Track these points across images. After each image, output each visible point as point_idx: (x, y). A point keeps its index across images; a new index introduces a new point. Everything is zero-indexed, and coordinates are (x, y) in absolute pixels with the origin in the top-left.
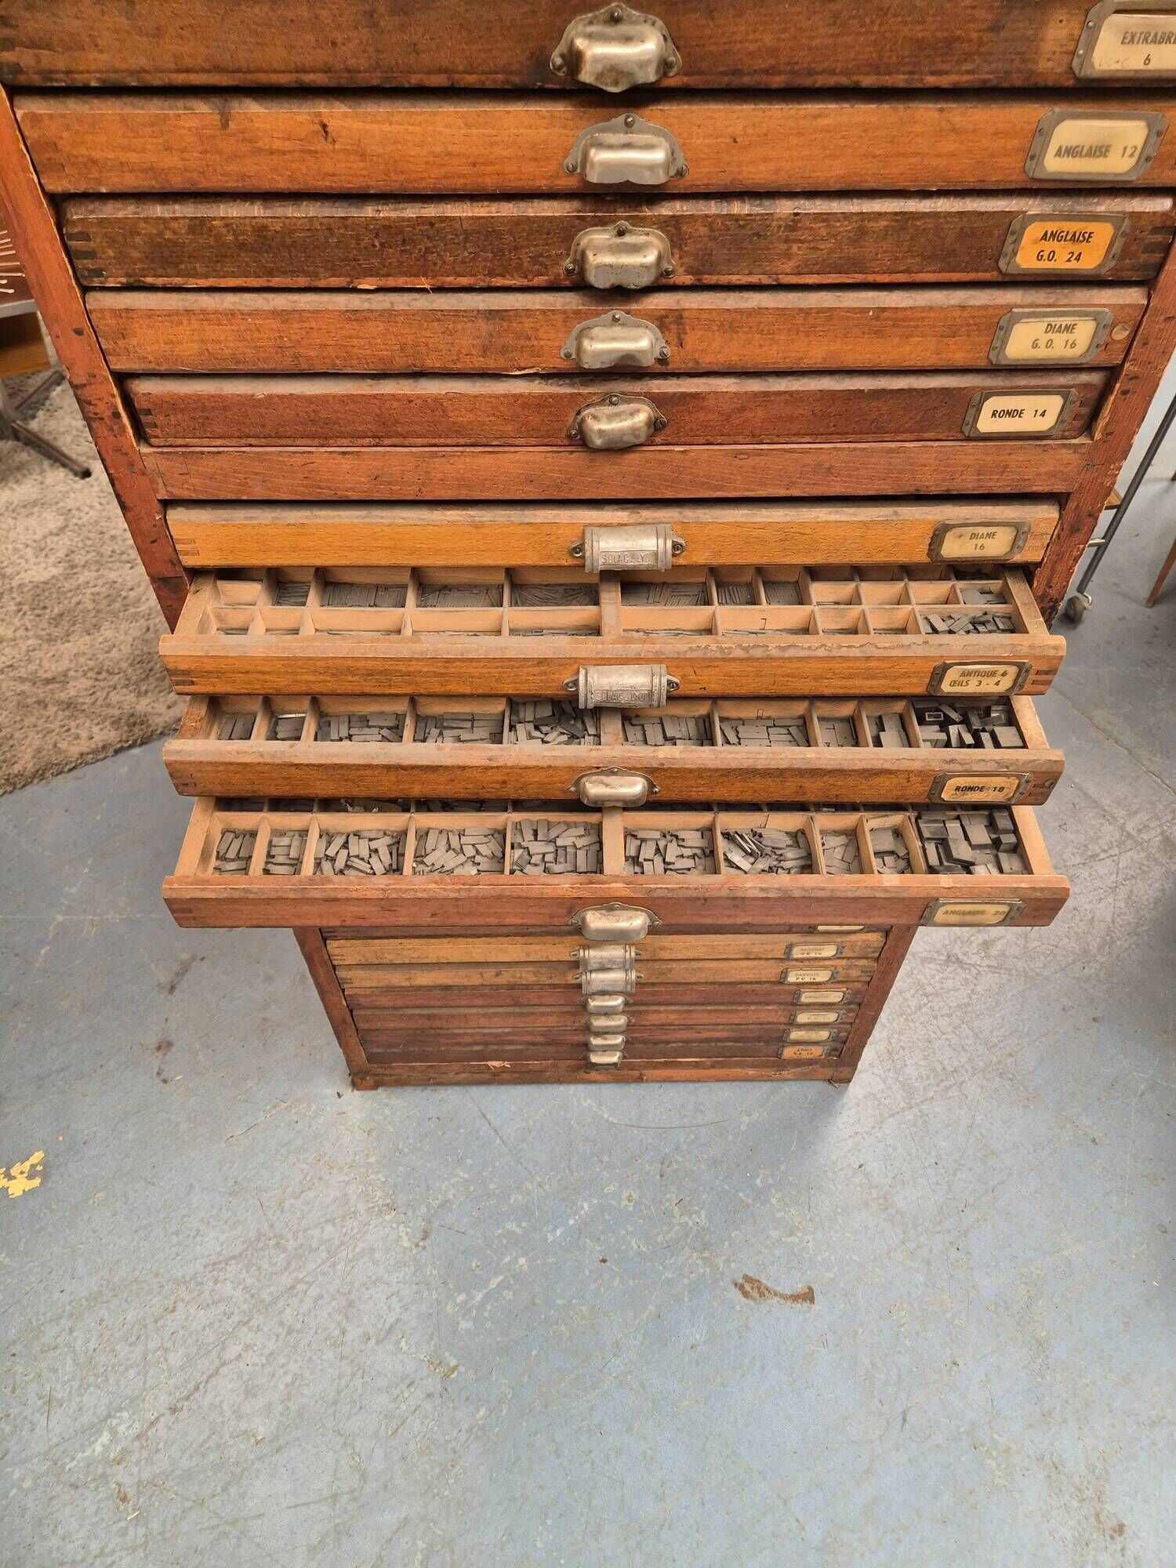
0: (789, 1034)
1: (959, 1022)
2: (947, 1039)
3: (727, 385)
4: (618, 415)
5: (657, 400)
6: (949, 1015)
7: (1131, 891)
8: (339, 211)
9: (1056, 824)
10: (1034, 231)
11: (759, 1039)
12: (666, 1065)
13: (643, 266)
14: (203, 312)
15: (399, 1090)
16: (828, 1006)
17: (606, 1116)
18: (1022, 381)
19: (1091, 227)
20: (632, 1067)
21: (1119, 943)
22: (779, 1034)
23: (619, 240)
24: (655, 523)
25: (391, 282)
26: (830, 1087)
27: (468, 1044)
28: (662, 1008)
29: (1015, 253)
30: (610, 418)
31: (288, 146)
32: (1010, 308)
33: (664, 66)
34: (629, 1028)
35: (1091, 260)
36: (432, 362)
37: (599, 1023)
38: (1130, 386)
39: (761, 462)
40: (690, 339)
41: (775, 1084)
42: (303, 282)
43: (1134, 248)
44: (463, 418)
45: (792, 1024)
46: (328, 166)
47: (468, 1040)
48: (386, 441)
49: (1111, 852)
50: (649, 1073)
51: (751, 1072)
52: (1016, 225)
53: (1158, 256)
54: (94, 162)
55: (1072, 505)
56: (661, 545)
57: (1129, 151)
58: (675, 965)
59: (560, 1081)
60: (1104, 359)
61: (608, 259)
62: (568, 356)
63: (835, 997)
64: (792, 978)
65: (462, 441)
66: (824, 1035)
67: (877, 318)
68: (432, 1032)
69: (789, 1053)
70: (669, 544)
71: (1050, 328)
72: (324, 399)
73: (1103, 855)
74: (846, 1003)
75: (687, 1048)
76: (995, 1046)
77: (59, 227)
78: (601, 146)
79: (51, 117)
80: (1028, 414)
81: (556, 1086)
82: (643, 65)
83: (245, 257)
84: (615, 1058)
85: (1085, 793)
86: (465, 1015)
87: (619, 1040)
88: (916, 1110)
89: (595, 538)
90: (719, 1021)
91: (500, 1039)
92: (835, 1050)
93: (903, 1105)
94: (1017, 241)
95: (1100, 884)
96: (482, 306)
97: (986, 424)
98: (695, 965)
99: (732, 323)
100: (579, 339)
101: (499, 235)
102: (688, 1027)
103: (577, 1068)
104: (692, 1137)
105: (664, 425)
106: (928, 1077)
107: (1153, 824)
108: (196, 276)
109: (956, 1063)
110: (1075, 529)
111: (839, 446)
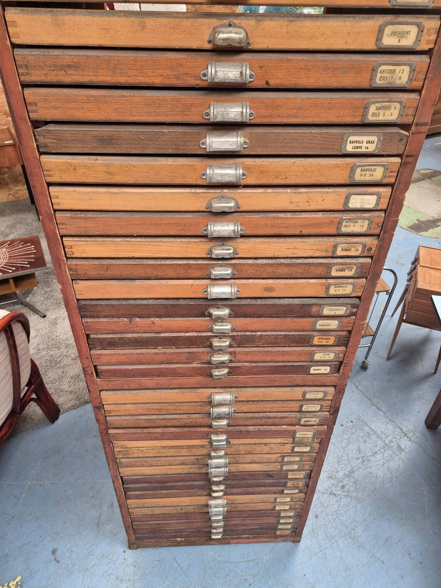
0: (278, 527)
1: (335, 517)
2: (332, 524)
3: (247, 364)
4: (220, 371)
5: (230, 367)
6: (332, 515)
7: (389, 466)
8: (154, 335)
9: (363, 440)
10: (316, 338)
11: (268, 528)
12: (237, 538)
13: (226, 345)
14: (119, 354)
15: (145, 549)
16: (290, 517)
17: (217, 558)
18: (320, 364)
19: (330, 337)
20: (225, 539)
21: (386, 485)
22: (274, 527)
23: (220, 340)
24: (230, 392)
25: (165, 347)
26: (293, 544)
27: (170, 533)
28: (236, 519)
29: (313, 342)
30: (218, 372)
31: (145, 326)
32: (314, 351)
33: (230, 314)
34: (225, 526)
35: (331, 342)
36: (174, 361)
37: (215, 525)
38: (346, 365)
39: (257, 379)
40: (237, 357)
41: (274, 543)
42: (144, 347)
43: (340, 340)
44: (181, 371)
45: (279, 523)
46: (153, 328)
47: (170, 531)
48: (161, 376)
49: (381, 451)
50: (232, 541)
51: (266, 540)
52: (312, 337)
53: (346, 342)
54: (99, 329)
55: (337, 388)
56: (232, 397)
58: (239, 505)
59: (201, 544)
60: (338, 360)
61: (218, 344)
62: (208, 360)
63: (292, 514)
64: (277, 508)
65: (180, 376)
66: (289, 526)
67: (282, 352)
68: (159, 529)
69: (278, 533)
70: (234, 397)
72: (146, 369)
73: (379, 452)
74: (295, 516)
75: (244, 532)
76: (348, 526)
77: (87, 339)
78: (216, 325)
79: (91, 322)
80: (322, 370)
81: (200, 546)
82: (225, 315)
83: (131, 344)
84: (219, 537)
85: (372, 429)
86: (170, 523)
87: (221, 530)
88: (322, 552)
89: (215, 395)
90: (254, 523)
91: (181, 531)
92: (294, 531)
93: (318, 550)
94: (313, 339)
95: (378, 463)
96: (187, 351)
97: (312, 372)
98: (246, 505)
99: (247, 353)
100: (211, 357)
101: (192, 339)
102: (245, 525)
103: (207, 540)
104: (247, 565)
105: (232, 372)
106: (326, 539)
107: (394, 440)
108: (118, 347)
109: (335, 534)
110: (339, 393)
111: (276, 376)
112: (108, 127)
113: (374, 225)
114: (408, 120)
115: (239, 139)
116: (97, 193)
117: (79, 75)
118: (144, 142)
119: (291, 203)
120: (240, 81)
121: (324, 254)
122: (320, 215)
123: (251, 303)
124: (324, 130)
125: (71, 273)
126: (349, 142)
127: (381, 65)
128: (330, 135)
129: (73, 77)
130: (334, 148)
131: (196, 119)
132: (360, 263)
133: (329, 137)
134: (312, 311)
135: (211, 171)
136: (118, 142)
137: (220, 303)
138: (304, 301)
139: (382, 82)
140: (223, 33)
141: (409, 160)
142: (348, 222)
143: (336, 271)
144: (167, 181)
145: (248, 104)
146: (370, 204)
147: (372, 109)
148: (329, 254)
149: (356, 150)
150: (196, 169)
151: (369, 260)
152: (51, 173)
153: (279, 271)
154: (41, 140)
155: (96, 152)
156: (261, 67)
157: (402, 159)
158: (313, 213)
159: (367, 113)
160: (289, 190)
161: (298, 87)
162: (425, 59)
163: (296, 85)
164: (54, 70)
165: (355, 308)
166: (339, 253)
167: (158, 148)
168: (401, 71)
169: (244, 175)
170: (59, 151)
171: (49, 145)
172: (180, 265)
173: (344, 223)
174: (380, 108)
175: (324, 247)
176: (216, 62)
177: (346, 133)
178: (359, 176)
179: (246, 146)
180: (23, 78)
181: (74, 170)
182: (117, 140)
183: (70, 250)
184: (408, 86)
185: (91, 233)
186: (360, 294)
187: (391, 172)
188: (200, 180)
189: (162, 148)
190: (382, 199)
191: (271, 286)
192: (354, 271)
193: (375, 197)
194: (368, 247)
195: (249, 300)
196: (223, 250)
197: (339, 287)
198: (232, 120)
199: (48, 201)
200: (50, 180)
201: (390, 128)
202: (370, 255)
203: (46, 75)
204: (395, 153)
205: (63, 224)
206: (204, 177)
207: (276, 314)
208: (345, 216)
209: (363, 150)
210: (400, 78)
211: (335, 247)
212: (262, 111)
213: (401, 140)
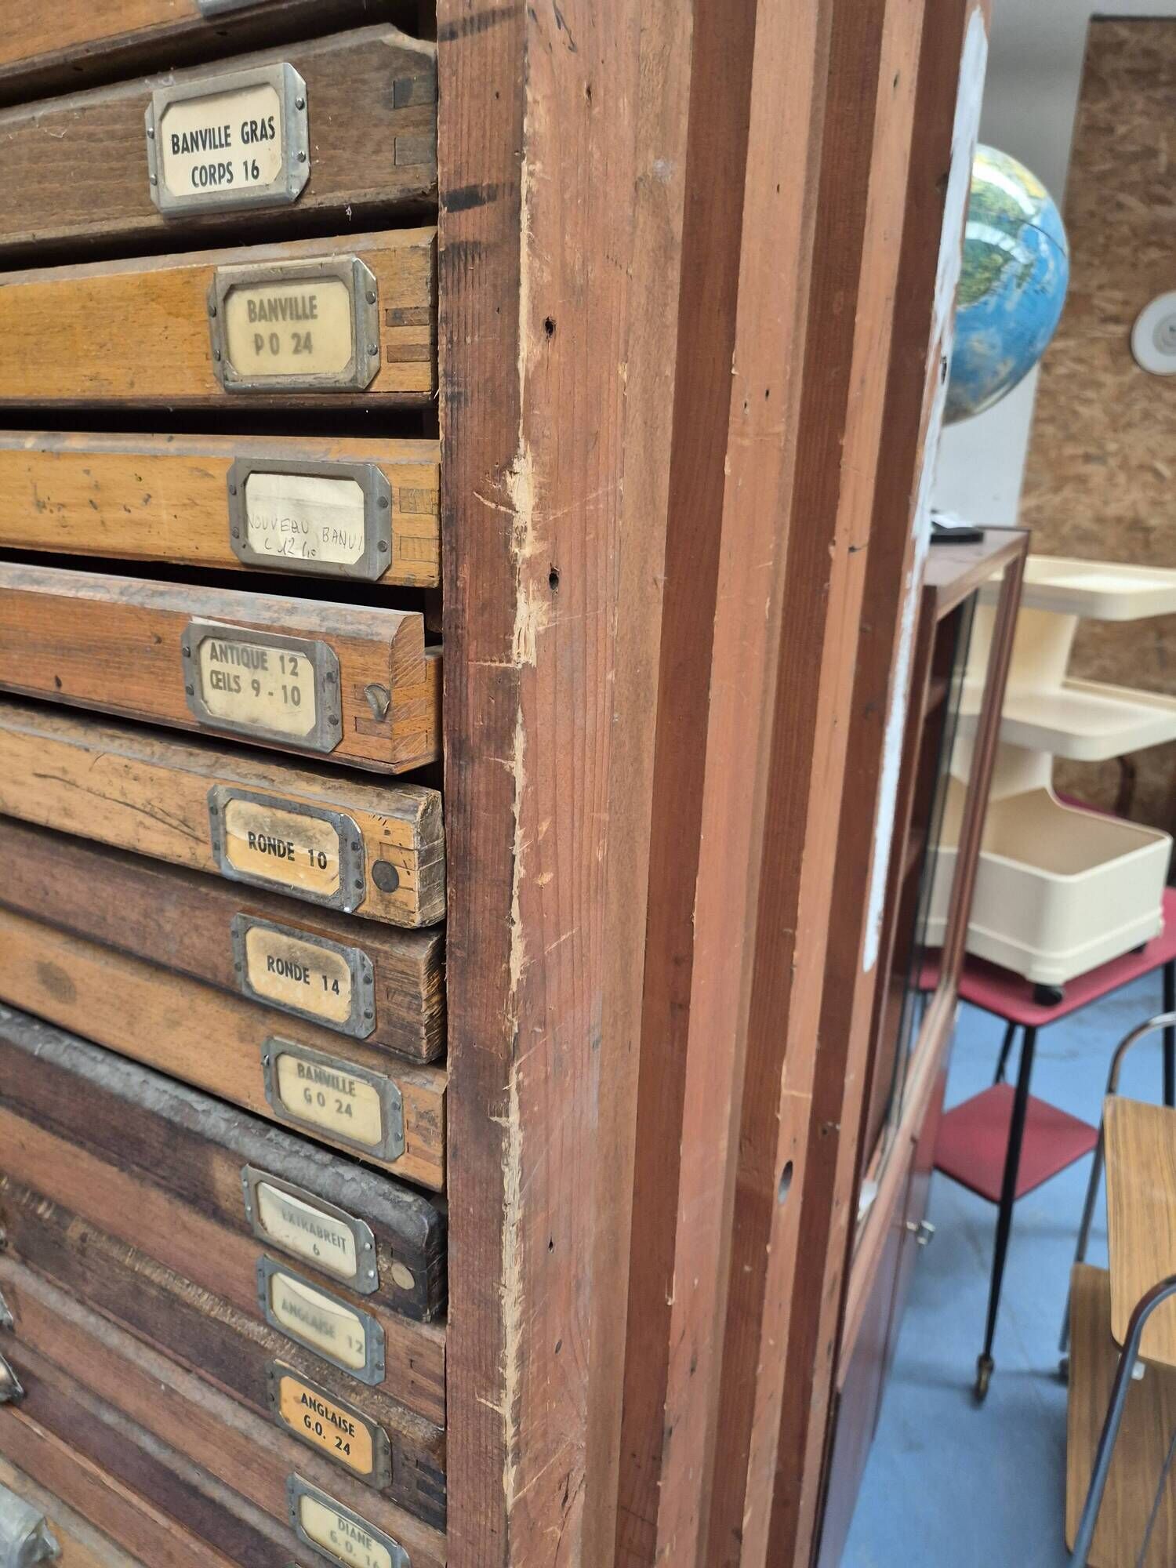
10: (288, 1387)
29: (280, 1403)
35: (361, 1461)
53: (436, 1505)
57: (354, 1344)
94: (277, 1389)
113: (351, 704)
134: (220, 1185)
142: (223, 653)
143: (269, 970)
146: (341, 538)
149: (207, 192)
165: (399, 1256)
166: (243, 856)
173: (206, 662)
175: (171, 804)
186: (430, 1175)
187: (398, 319)
190: (395, 513)
192: (346, 993)
193: (348, 497)
194: (371, 853)
197: (319, 1078)
202: (394, 914)
209: (241, 189)
211: (216, 812)
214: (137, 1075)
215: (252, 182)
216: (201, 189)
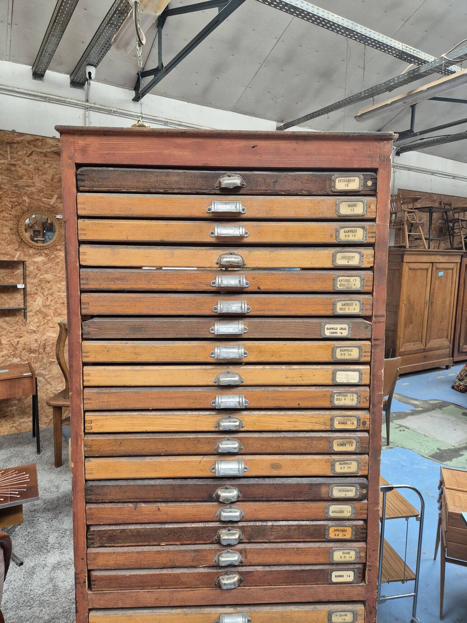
3: (260, 568)
4: (229, 578)
5: (240, 573)
8: (158, 526)
10: (332, 529)
13: (235, 539)
14: (118, 553)
18: (341, 567)
19: (346, 528)
23: (229, 532)
24: (242, 612)
25: (169, 543)
29: (329, 535)
30: (227, 579)
31: (149, 513)
32: (331, 548)
33: (238, 497)
35: (348, 536)
36: (178, 564)
38: (370, 568)
39: (272, 591)
40: (248, 556)
42: (146, 544)
43: (358, 533)
44: (185, 580)
46: (158, 517)
48: (161, 587)
52: (327, 528)
53: (365, 535)
54: (101, 517)
55: (367, 604)
56: (244, 620)
57: (349, 512)
60: (360, 561)
61: (226, 537)
62: (215, 561)
65: (184, 587)
67: (297, 550)
70: (247, 620)
71: (343, 553)
72: (146, 576)
77: (87, 532)
78: (224, 512)
79: (94, 508)
80: (345, 576)
82: (233, 497)
83: (133, 538)
89: (223, 619)
94: (328, 532)
96: (193, 549)
97: (334, 579)
99: (259, 552)
100: (219, 557)
101: (198, 531)
105: (243, 581)
108: (118, 543)
110: (371, 613)
111: (294, 586)
112: (140, 319)
113: (362, 399)
114: (369, 313)
115: (240, 326)
116: (123, 370)
117: (124, 284)
118: (167, 329)
119: (287, 378)
120: (239, 286)
121: (323, 428)
122: (313, 389)
123: (260, 482)
124: (305, 320)
125: (86, 449)
126: (326, 329)
127: (338, 277)
128: (311, 324)
129: (119, 285)
130: (315, 333)
131: (207, 312)
132: (358, 437)
133: (310, 325)
134: (323, 492)
135: (219, 351)
136: (146, 330)
137: (228, 482)
138: (311, 480)
139: (342, 287)
140: (226, 258)
141: (377, 342)
142: (339, 395)
143: (338, 445)
144: (182, 359)
145: (246, 301)
146: (354, 379)
147: (339, 305)
148: (328, 428)
149: (333, 335)
150: (206, 349)
151: (366, 435)
152: (87, 354)
153: (283, 445)
154: (86, 329)
155: (127, 337)
156: (253, 278)
157: (371, 342)
158: (307, 387)
159: (336, 308)
160: (284, 367)
161: (281, 290)
162: (370, 273)
163: (280, 289)
164: (106, 281)
165: (364, 488)
166: (337, 426)
167: (177, 334)
168: (355, 280)
169: (245, 353)
170: (98, 337)
171: (91, 333)
172: (190, 438)
173: (336, 397)
174: (344, 305)
175: (322, 420)
176: (222, 275)
177: (322, 322)
178: (339, 355)
179: (246, 332)
180: (82, 286)
181: (107, 351)
182: (145, 328)
183: (89, 425)
184: (362, 290)
185: (112, 407)
186: (366, 473)
187: (365, 352)
188: (210, 358)
189: (180, 334)
190: (363, 375)
191: (278, 462)
192: (354, 445)
193: (357, 374)
194: (362, 420)
195: (257, 479)
196: (230, 422)
197: (344, 464)
198: (235, 312)
199: (80, 379)
200: (86, 360)
201: (356, 319)
202: (366, 429)
203: (100, 284)
204: (365, 338)
205: (88, 399)
206: (213, 356)
207: (286, 497)
208: (335, 390)
209: (339, 335)
210: (355, 285)
211: (332, 420)
212: (257, 307)
213: (367, 327)
214: (298, 479)
215: (341, 335)
216: (331, 335)
